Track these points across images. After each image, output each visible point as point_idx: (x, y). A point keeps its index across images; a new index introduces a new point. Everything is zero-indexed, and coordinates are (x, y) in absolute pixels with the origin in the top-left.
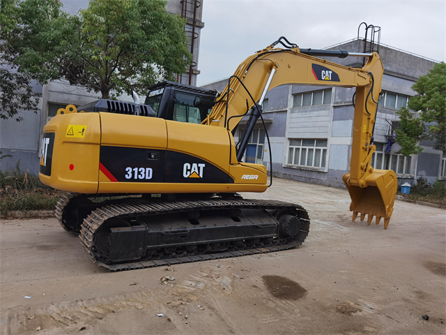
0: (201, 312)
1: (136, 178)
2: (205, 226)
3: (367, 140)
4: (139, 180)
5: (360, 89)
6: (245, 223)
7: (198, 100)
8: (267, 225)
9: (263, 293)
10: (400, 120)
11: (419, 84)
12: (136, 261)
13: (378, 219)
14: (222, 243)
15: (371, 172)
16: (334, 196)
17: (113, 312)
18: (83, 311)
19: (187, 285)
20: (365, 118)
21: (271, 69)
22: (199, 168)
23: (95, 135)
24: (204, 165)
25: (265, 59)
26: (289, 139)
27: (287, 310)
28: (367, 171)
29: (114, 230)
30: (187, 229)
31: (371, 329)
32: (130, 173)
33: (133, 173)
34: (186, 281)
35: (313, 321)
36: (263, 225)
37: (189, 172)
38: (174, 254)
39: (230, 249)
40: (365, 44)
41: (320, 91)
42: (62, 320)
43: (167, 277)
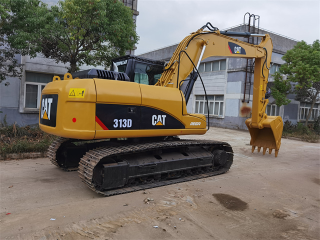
0: (183, 223)
1: (121, 127)
2: (166, 160)
3: (263, 95)
4: (123, 128)
5: (258, 60)
6: (191, 157)
7: (148, 68)
8: (206, 158)
9: (219, 207)
10: (274, 80)
11: (287, 56)
12: (120, 188)
13: (271, 150)
14: (177, 172)
15: (266, 117)
16: (232, 135)
17: (122, 226)
18: (99, 227)
19: (164, 204)
20: (261, 80)
21: (203, 46)
22: (162, 118)
23: (92, 96)
24: (165, 116)
25: (198, 38)
26: (195, 95)
27: (241, 218)
28: (263, 117)
29: (106, 166)
30: (155, 163)
31: (303, 228)
32: (116, 123)
33: (119, 123)
34: (162, 201)
35: (262, 225)
36: (204, 158)
37: (156, 122)
38: (146, 181)
39: (182, 176)
40: (249, 28)
41: (218, 61)
42: (87, 235)
43: (148, 199)
